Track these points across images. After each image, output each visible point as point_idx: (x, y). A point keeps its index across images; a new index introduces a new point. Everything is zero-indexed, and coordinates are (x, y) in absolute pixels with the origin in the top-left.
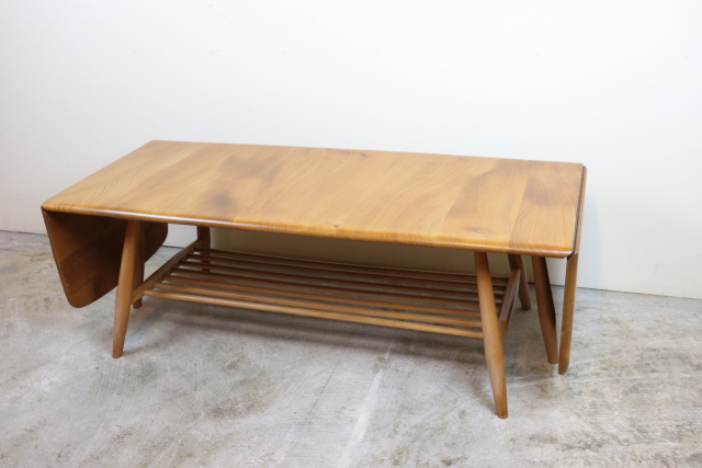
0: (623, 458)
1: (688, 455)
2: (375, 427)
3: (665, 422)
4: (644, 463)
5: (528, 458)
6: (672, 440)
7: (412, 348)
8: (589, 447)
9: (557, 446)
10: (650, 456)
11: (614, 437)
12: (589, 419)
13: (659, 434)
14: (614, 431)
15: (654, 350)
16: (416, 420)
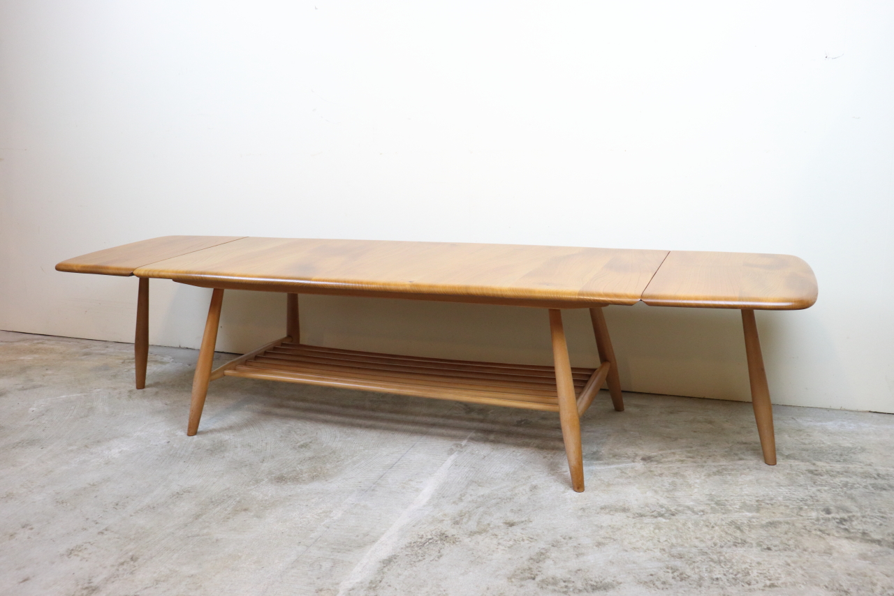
0: (696, 524)
1: (764, 522)
2: (440, 495)
3: (745, 497)
4: (717, 528)
5: (596, 523)
6: (749, 511)
7: (491, 437)
8: (662, 515)
9: (628, 514)
10: (724, 523)
11: (689, 508)
12: (666, 494)
13: (738, 507)
14: (691, 504)
15: (745, 443)
16: (484, 491)
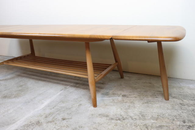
0: (131, 125)
1: (157, 125)
2: (48, 106)
3: (154, 114)
4: (138, 127)
5: (94, 121)
6: (153, 120)
7: (78, 85)
8: (119, 119)
9: (108, 118)
10: (142, 125)
11: (131, 117)
12: (125, 110)
13: (149, 118)
14: (132, 115)
15: (160, 91)
16: (63, 105)
